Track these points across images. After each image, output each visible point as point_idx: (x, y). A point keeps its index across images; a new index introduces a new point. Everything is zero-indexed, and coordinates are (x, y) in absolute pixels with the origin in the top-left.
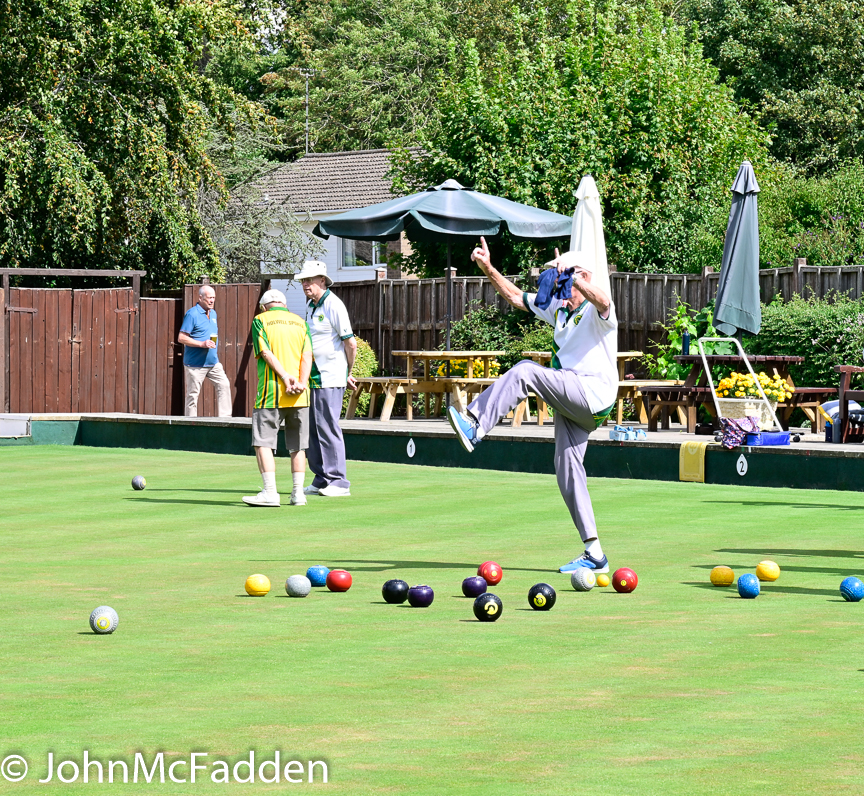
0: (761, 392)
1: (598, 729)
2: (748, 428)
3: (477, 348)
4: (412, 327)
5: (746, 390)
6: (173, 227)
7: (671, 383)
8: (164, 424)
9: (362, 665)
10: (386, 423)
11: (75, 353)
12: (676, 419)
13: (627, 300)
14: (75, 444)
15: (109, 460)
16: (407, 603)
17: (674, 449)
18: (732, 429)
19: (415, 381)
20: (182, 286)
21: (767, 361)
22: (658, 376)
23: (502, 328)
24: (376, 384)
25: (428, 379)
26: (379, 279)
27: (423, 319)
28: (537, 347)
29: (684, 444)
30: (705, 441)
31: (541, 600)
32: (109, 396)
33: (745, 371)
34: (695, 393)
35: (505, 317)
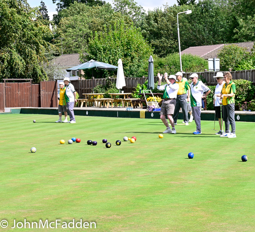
0: (155, 100)
1: (134, 169)
2: (153, 108)
3: (98, 93)
4: (86, 89)
5: (152, 100)
6: (38, 70)
7: (137, 99)
8: (38, 109)
9: (86, 157)
10: (82, 108)
11: (19, 95)
12: (138, 106)
13: (128, 83)
14: (20, 113)
15: (28, 117)
16: (92, 145)
17: (139, 112)
18: (150, 108)
19: (87, 100)
20: (40, 81)
21: (156, 94)
22: (134, 98)
23: (103, 89)
24: (79, 100)
25: (90, 99)
26: (79, 80)
27: (88, 87)
28: (111, 92)
29: (141, 111)
30: (145, 110)
31: (118, 143)
32: (26, 104)
33: (152, 96)
34: (142, 101)
35: (104, 86)
